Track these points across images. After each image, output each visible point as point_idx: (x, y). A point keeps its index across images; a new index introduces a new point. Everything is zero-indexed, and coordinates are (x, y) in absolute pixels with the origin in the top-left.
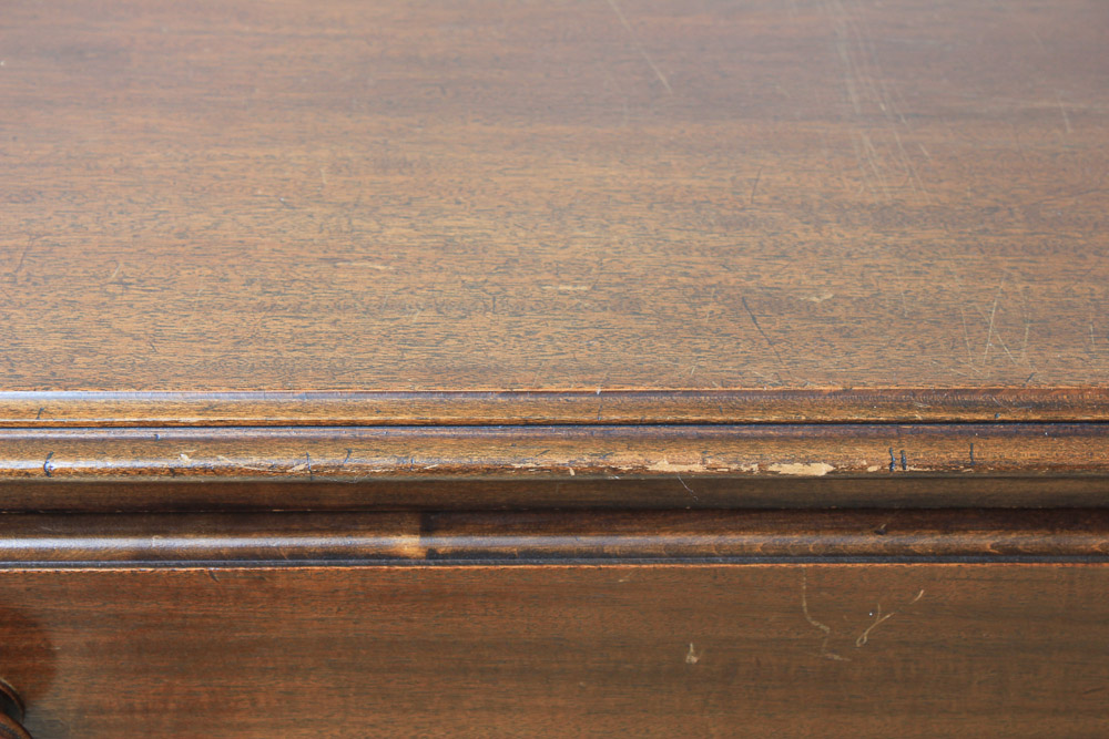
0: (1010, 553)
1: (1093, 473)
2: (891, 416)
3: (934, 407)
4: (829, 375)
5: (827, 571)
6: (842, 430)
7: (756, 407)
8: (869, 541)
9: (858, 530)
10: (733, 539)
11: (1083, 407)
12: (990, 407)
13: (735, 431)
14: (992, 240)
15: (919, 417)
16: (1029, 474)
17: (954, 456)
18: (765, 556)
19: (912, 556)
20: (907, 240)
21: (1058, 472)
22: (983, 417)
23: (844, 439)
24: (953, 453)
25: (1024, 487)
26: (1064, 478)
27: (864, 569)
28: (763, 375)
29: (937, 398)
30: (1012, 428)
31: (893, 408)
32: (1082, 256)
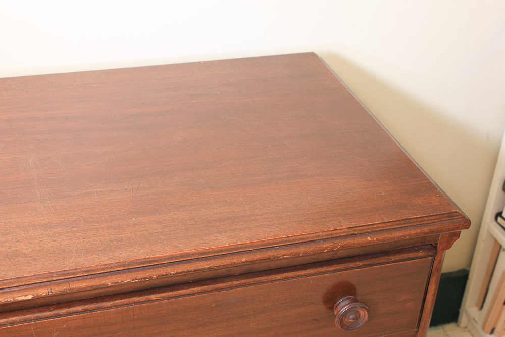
0: (86, 311)
1: (102, 286)
2: (47, 280)
3: (59, 276)
4: (30, 272)
5: (38, 323)
6: (34, 286)
7: (11, 283)
8: (48, 313)
9: (45, 311)
10: (10, 319)
11: (98, 270)
12: (74, 274)
13: (5, 290)
14: (75, 229)
15: (55, 279)
16: (85, 290)
17: (65, 288)
18: (20, 322)
19: (60, 316)
20: (52, 232)
21: (93, 288)
22: (72, 276)
23: (35, 288)
24: (65, 287)
25: (88, 293)
26: (95, 289)
27: (48, 321)
28: (12, 274)
29: (60, 273)
30: (80, 278)
31: (48, 278)
32: (98, 230)
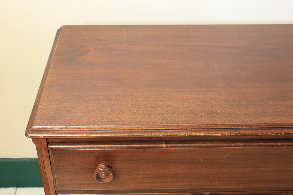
0: (245, 146)
1: (256, 135)
2: (229, 127)
3: (234, 126)
4: (220, 122)
5: (220, 148)
6: (222, 129)
7: (211, 126)
8: (226, 144)
9: (224, 143)
10: (207, 144)
11: (254, 126)
12: (242, 126)
13: (208, 130)
14: (241, 104)
15: (232, 127)
16: (247, 135)
17: (237, 133)
18: (212, 147)
19: (231, 146)
20: (229, 104)
21: (251, 135)
22: (241, 127)
23: (223, 131)
24: (237, 132)
25: (246, 137)
26: (252, 136)
27: (225, 148)
28: (211, 122)
29: (235, 125)
30: (245, 129)
31: (229, 126)
32: (253, 106)
